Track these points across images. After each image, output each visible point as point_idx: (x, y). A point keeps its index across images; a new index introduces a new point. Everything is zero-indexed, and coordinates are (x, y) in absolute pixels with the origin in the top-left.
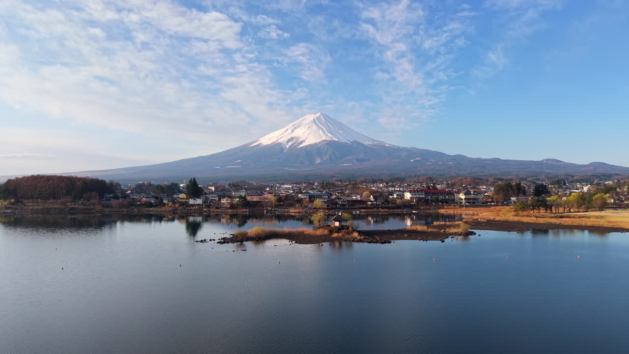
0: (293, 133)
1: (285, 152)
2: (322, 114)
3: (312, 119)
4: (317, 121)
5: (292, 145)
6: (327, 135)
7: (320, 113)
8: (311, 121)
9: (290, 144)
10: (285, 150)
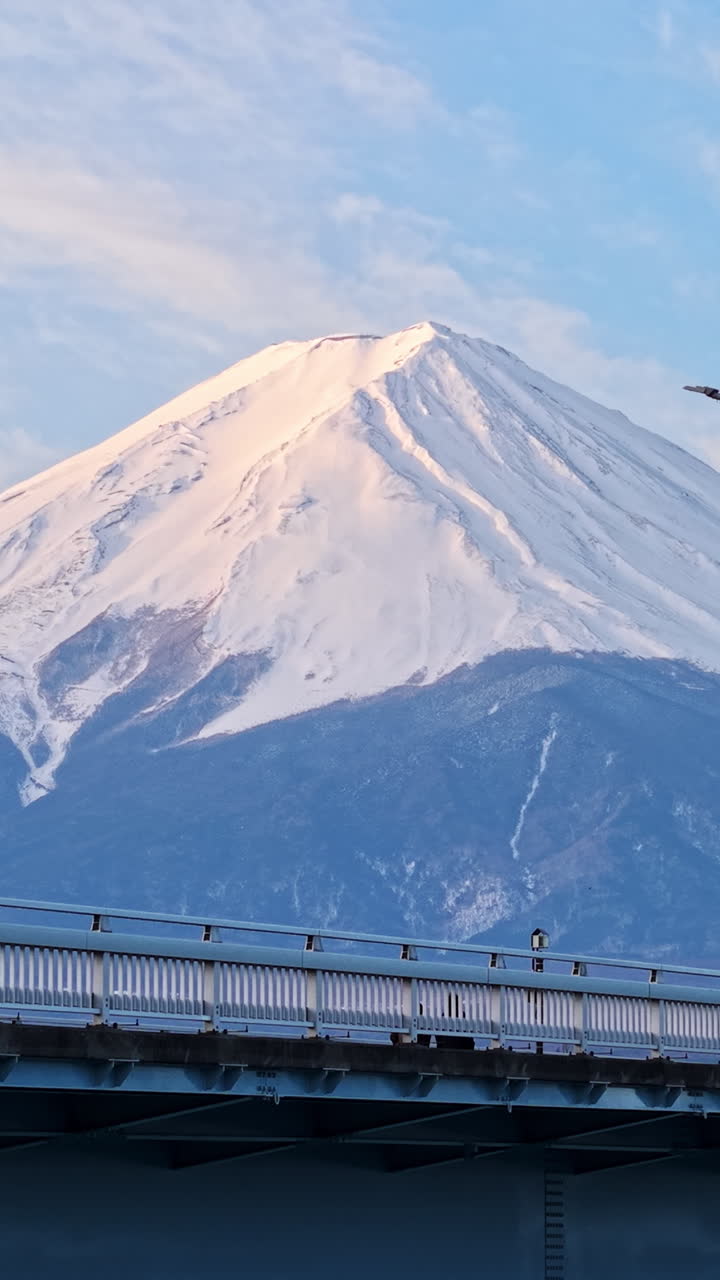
0: (115, 567)
1: (32, 794)
2: (445, 341)
3: (338, 398)
4: (393, 421)
5: (114, 709)
6: (529, 593)
7: (426, 333)
8: (333, 423)
9: (90, 694)
10: (45, 775)
